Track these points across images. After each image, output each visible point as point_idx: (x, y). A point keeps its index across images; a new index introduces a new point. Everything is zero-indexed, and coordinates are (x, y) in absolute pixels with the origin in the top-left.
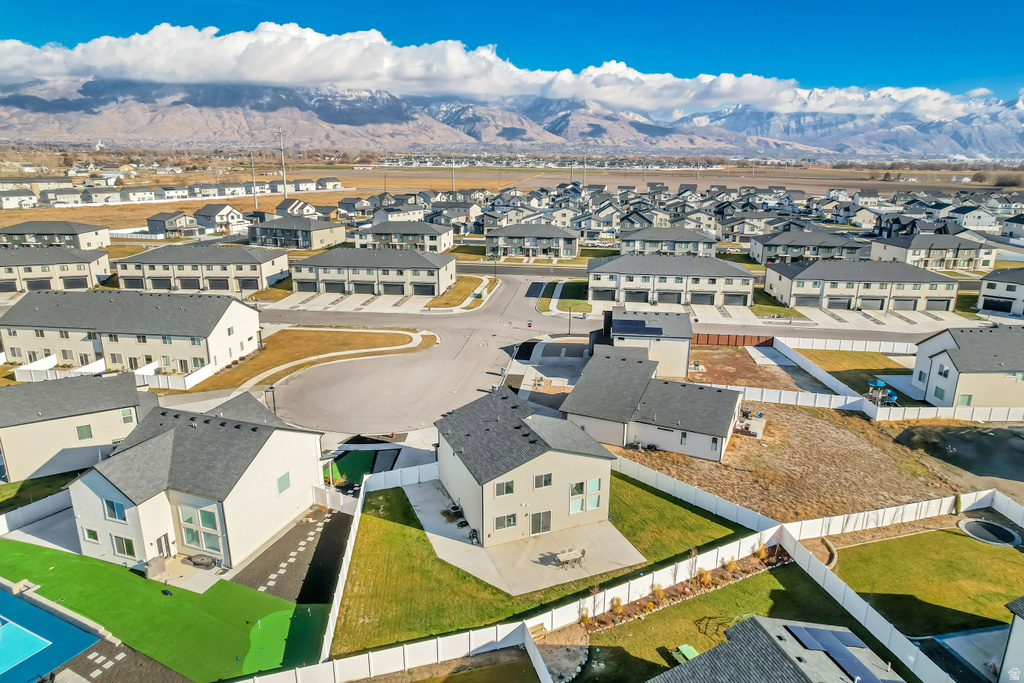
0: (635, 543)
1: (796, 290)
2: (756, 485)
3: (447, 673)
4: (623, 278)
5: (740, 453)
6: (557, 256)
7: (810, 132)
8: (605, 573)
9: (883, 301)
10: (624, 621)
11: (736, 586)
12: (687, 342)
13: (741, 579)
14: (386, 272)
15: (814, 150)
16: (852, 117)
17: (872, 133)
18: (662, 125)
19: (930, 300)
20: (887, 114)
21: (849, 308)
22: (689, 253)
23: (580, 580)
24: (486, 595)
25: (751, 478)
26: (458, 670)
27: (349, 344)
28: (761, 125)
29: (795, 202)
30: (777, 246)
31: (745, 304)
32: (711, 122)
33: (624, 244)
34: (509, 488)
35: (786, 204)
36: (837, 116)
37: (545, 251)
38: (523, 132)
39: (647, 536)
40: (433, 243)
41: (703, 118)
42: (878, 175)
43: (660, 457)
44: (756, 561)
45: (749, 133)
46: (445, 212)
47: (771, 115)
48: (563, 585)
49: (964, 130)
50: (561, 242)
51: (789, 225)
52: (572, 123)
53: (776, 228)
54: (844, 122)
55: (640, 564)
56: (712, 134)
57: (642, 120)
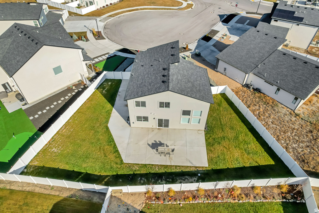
0: (209, 151)
2: (309, 135)
3: (66, 195)
5: (312, 108)
8: (179, 166)
10: (170, 203)
11: (252, 205)
12: (317, 28)
13: (259, 201)
23: (163, 165)
24: (112, 156)
25: (309, 128)
26: (72, 196)
34: (143, 104)
39: (218, 149)
43: (259, 97)
44: (276, 191)
48: (152, 165)
55: (202, 167)
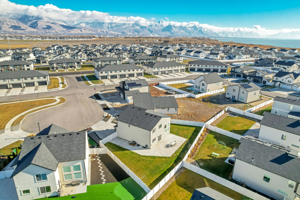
0: (181, 136)
1: (154, 71)
2: (189, 117)
3: (174, 180)
4: (109, 72)
5: (179, 111)
6: (75, 68)
7: (114, 28)
8: (182, 145)
9: (172, 71)
10: (196, 153)
11: (206, 138)
12: (148, 87)
14: (26, 79)
15: (116, 33)
16: (125, 24)
17: (130, 29)
18: (71, 26)
19: (181, 70)
20: (133, 24)
21: (165, 74)
22: (115, 64)
23: (179, 148)
24: (163, 159)
25: (187, 116)
26: (176, 178)
27: (34, 105)
28: (101, 26)
29: (127, 48)
30: (137, 60)
31: (142, 76)
32: (86, 25)
33: (96, 63)
35: (124, 48)
36: (121, 24)
37: (71, 67)
38: (20, 27)
39: (181, 134)
40: (28, 68)
41: (83, 24)
42: (138, 40)
44: (205, 132)
45: (98, 28)
46: (23, 56)
47: (103, 23)
48: (177, 150)
49: (151, 29)
50: (76, 64)
51: (134, 54)
52: (39, 25)
53: (130, 55)
54: (123, 25)
55: (187, 140)
56: (87, 29)
57: (65, 24)
